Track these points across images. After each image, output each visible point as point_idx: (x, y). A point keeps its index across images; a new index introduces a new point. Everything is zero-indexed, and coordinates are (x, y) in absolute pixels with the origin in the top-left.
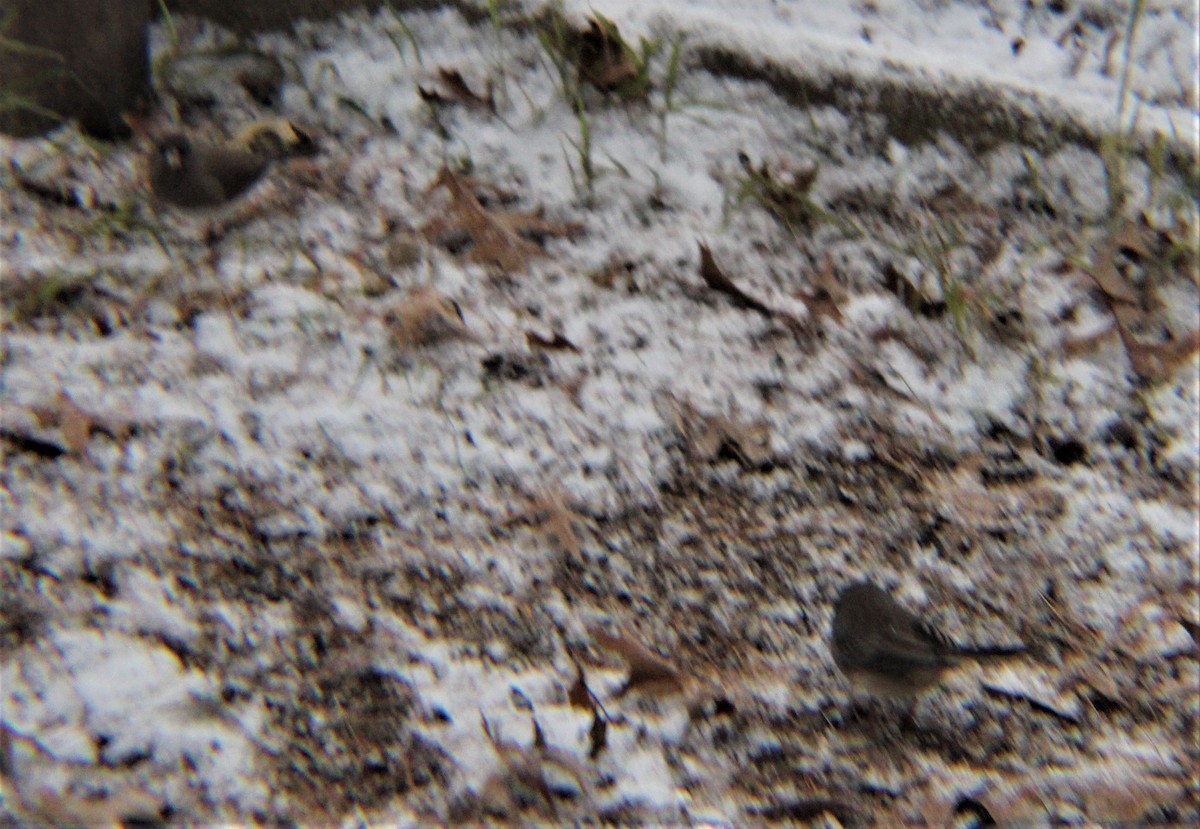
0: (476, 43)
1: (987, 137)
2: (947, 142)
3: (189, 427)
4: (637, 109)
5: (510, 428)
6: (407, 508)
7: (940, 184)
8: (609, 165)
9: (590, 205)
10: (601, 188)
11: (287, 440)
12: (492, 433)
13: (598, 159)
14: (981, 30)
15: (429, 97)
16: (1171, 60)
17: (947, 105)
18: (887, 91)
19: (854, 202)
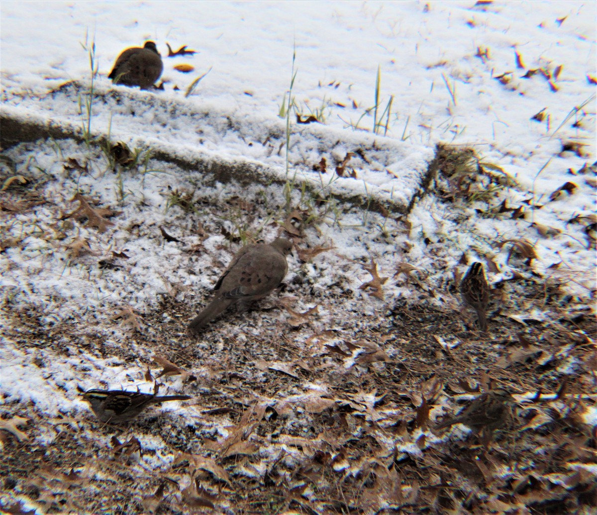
0: (80, 149)
1: (247, 180)
2: (234, 181)
3: (13, 288)
4: (134, 171)
5: (112, 285)
6: (84, 314)
7: (232, 195)
8: (129, 192)
9: (123, 206)
10: (126, 199)
11: (44, 292)
12: (107, 287)
13: (125, 190)
14: (238, 140)
15: (66, 168)
16: (299, 149)
17: (234, 170)
18: (215, 165)
19: (205, 202)
